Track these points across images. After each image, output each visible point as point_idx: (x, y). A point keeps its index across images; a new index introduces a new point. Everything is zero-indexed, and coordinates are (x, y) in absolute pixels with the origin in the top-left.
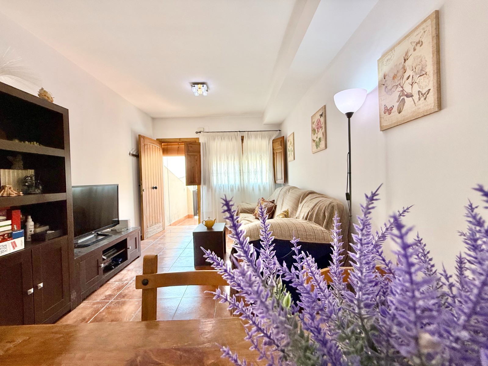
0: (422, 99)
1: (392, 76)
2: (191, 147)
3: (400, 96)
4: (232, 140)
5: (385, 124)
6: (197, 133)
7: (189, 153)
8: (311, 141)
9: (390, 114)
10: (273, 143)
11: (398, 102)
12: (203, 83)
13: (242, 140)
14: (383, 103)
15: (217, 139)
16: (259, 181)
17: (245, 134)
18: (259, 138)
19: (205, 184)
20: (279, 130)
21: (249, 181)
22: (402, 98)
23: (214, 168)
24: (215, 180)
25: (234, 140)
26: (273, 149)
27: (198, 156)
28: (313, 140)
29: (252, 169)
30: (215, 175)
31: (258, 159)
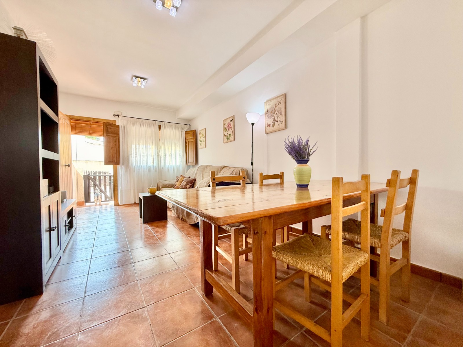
0: (281, 123)
1: (270, 111)
2: (110, 128)
3: (273, 121)
4: (150, 126)
5: (267, 131)
6: (115, 115)
7: (108, 134)
8: (222, 135)
9: (269, 127)
10: (185, 134)
11: (272, 122)
12: (144, 79)
13: (160, 128)
14: (267, 122)
15: (136, 125)
16: (174, 164)
17: (162, 124)
18: (173, 129)
19: (123, 164)
20: (189, 125)
21: (165, 163)
22: (274, 121)
23: (134, 151)
24: (134, 161)
25: (152, 128)
26: (185, 139)
27: (117, 137)
28: (225, 135)
29: (168, 153)
30: (134, 156)
31: (173, 145)
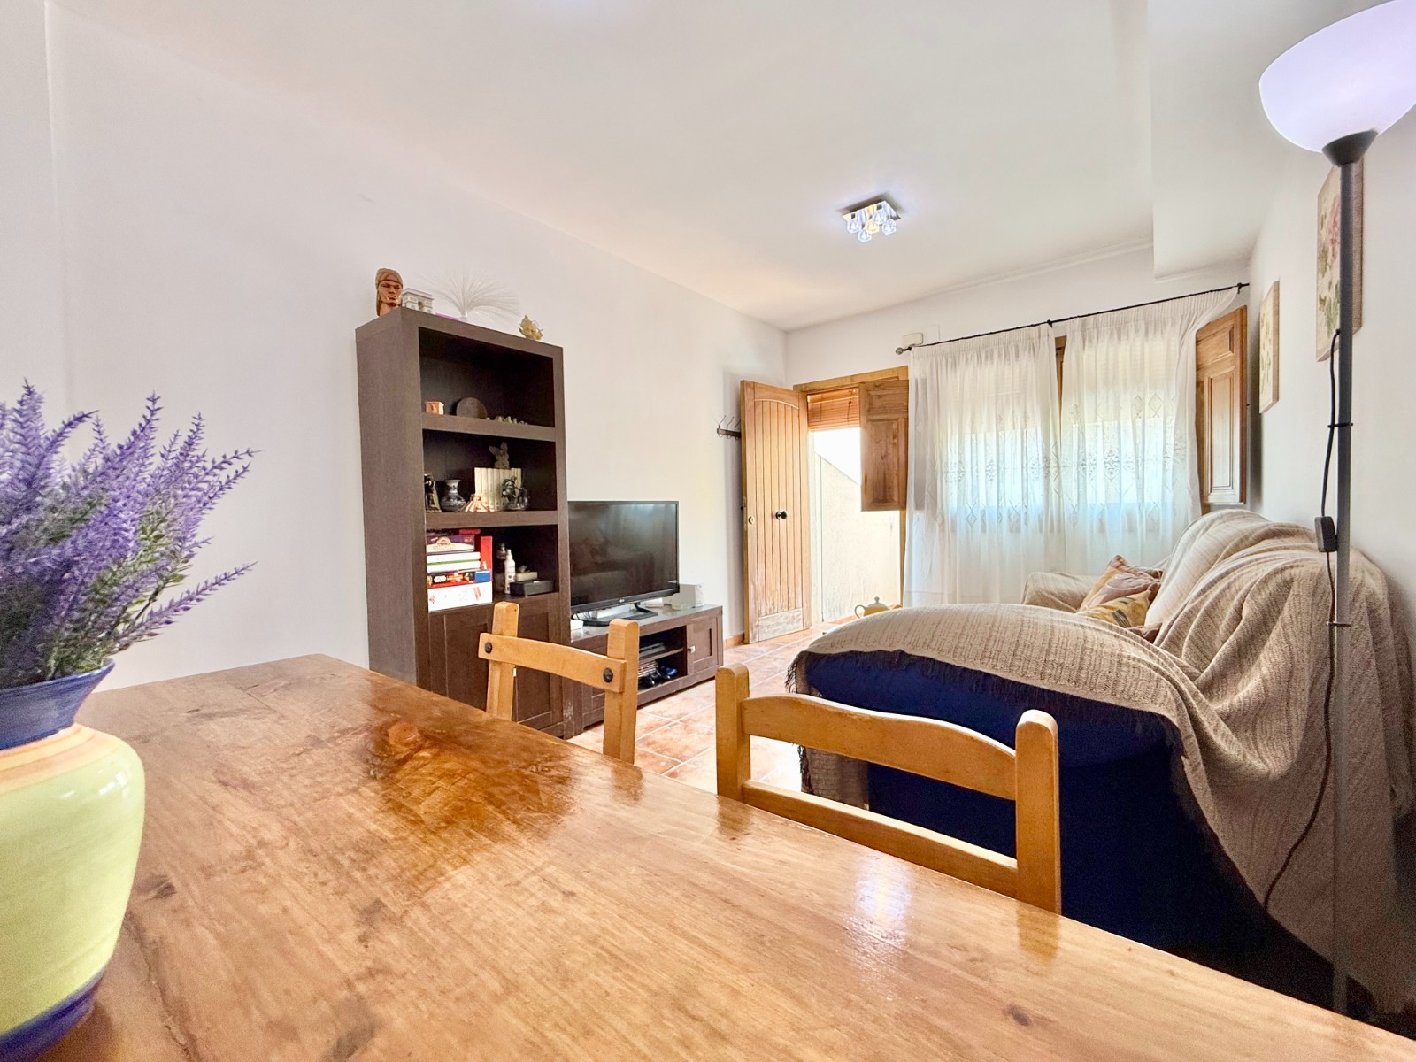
2: (879, 397)
4: (1017, 355)
6: (900, 351)
7: (873, 415)
8: (1314, 302)
10: (1197, 342)
12: (876, 200)
13: (1060, 350)
15: (963, 362)
17: (1071, 330)
19: (919, 506)
20: (1240, 286)
21: (1081, 494)
23: (953, 458)
25: (1025, 358)
26: (1198, 368)
27: (902, 421)
28: (1321, 300)
29: (1096, 448)
30: (953, 474)
